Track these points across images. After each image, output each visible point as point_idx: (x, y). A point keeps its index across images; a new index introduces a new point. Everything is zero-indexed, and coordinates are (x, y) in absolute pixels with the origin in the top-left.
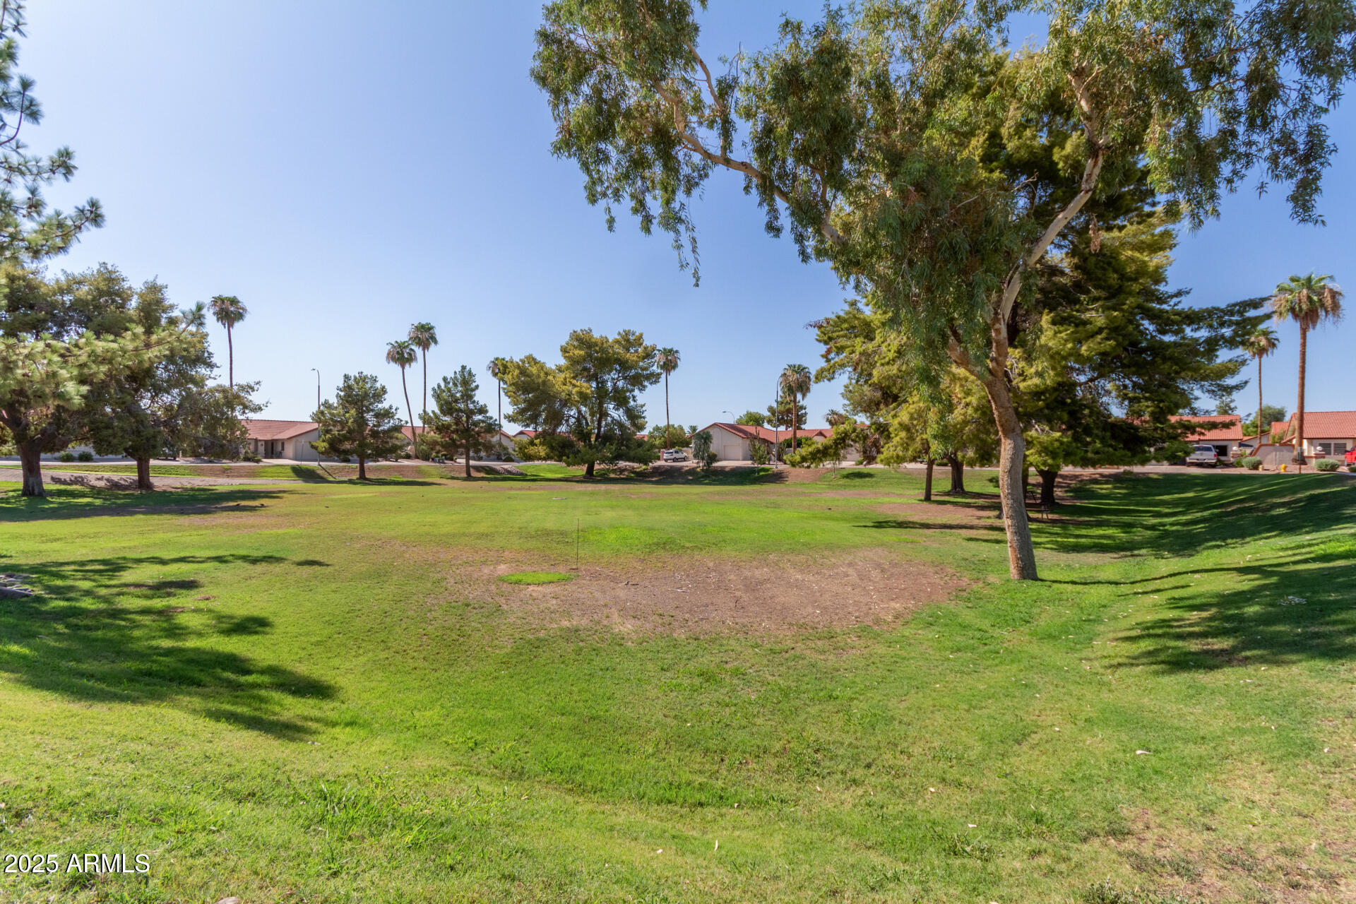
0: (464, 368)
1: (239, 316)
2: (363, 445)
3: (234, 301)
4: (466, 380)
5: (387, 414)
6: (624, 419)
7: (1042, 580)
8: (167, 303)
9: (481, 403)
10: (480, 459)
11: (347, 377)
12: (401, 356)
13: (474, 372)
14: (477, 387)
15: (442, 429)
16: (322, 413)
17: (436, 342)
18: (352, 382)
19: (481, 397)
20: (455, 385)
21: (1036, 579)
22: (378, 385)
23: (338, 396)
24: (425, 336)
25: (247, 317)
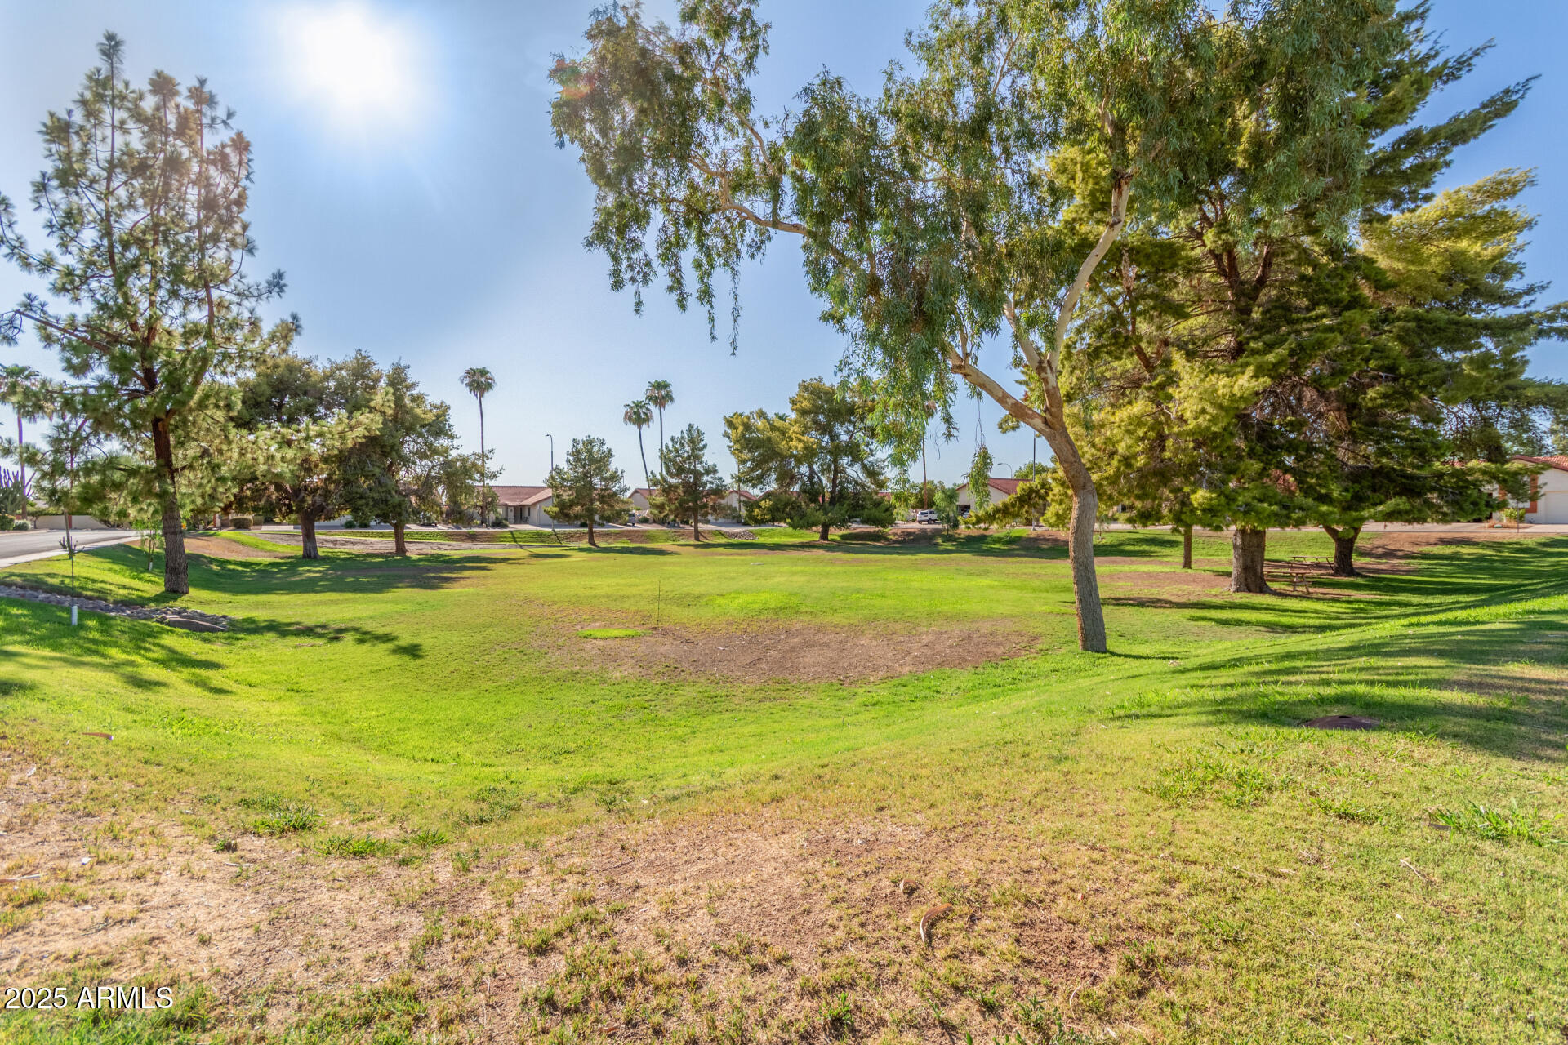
0: (691, 426)
1: (489, 386)
2: (591, 512)
3: (483, 372)
4: (694, 440)
5: (614, 477)
6: (863, 477)
7: (1114, 654)
8: (409, 381)
9: (710, 463)
10: (708, 522)
11: (575, 441)
12: (637, 416)
13: (702, 430)
14: (705, 446)
15: (668, 490)
16: (553, 478)
17: (672, 399)
18: (581, 446)
19: (708, 458)
20: (682, 445)
21: (1106, 651)
22: (605, 448)
23: (568, 461)
24: (661, 394)
25: (495, 388)
